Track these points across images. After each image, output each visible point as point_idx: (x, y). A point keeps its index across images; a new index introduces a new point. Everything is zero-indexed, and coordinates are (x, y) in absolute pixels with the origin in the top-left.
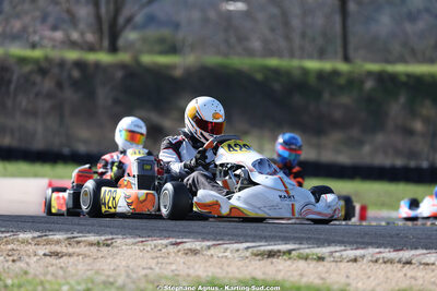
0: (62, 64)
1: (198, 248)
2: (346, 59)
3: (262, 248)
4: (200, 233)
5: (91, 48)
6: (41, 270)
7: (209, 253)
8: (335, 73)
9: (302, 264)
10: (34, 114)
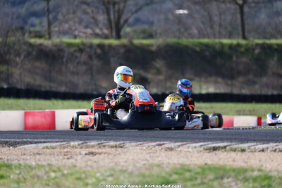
0: (91, 46)
1: (173, 147)
2: (244, 38)
3: (210, 146)
4: (173, 138)
5: (106, 37)
6: (84, 164)
7: (179, 149)
8: (239, 45)
9: (233, 154)
10: (77, 74)
